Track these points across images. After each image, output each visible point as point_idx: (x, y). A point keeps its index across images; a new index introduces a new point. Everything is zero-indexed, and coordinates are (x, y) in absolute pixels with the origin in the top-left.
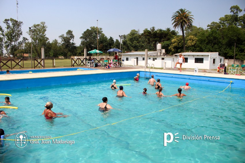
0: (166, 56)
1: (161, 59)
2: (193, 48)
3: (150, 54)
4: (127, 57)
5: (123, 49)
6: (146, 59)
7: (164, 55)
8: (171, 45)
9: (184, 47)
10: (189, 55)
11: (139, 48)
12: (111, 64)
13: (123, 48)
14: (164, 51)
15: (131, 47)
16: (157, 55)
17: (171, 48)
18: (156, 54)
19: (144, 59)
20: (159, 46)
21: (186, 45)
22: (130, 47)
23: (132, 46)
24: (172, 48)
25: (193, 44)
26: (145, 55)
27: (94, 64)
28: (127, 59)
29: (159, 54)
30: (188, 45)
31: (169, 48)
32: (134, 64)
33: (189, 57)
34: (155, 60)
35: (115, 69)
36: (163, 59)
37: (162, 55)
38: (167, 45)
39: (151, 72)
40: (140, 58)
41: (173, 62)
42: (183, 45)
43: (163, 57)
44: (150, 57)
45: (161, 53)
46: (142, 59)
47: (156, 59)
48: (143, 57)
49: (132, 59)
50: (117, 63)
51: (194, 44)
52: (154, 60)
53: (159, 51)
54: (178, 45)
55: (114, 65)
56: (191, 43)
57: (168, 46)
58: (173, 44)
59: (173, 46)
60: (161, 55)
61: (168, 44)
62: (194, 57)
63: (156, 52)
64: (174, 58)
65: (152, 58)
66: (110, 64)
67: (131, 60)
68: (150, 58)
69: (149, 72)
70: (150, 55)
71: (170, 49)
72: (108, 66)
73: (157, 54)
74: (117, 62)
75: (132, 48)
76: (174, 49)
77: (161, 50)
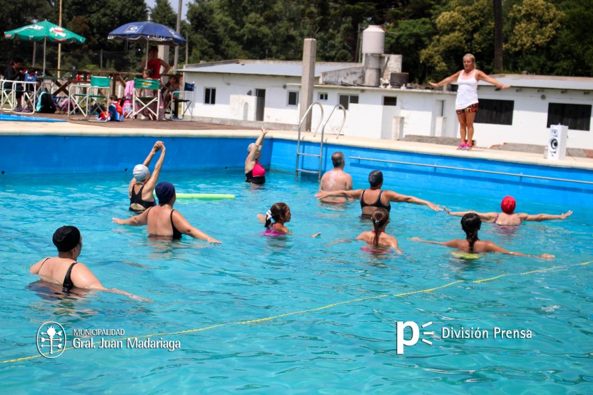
0: (403, 88)
1: (381, 100)
2: (543, 59)
3: (325, 74)
4: (210, 84)
5: (190, 51)
6: (303, 97)
7: (397, 81)
8: (431, 40)
9: (497, 53)
10: (519, 89)
11: (270, 51)
12: (127, 105)
13: (192, 45)
14: (394, 63)
15: (233, 43)
16: (359, 82)
17: (431, 57)
18: (355, 78)
19: (293, 99)
20: (372, 37)
21: (506, 41)
22: (227, 41)
23: (238, 39)
24: (437, 58)
25: (540, 40)
26: (300, 77)
27: (36, 98)
28: (210, 97)
29: (370, 76)
30: (515, 45)
31: (422, 58)
32: (246, 116)
33: (517, 99)
34: (351, 106)
35: (144, 126)
36: (390, 101)
37: (387, 81)
38: (412, 41)
39: (327, 145)
40: (275, 95)
41: (439, 120)
42: (491, 45)
43: (390, 90)
44: (323, 92)
45: (380, 73)
46: (285, 98)
47: (355, 100)
48: (292, 85)
49: (232, 97)
50: (157, 99)
51: (549, 43)
52: (344, 102)
53: (373, 63)
54: (467, 41)
55: (139, 106)
56: (533, 36)
57: (419, 43)
58: (445, 38)
59: (441, 48)
60: (378, 84)
61: (417, 37)
62: (543, 97)
63: (358, 65)
64: (443, 102)
65: (334, 97)
66: (122, 101)
67: (227, 102)
68: (324, 97)
69: (318, 144)
70: (327, 78)
71: (426, 59)
72: (111, 108)
73: (363, 77)
74: (155, 93)
75: (236, 48)
76: (444, 60)
77: (381, 58)
